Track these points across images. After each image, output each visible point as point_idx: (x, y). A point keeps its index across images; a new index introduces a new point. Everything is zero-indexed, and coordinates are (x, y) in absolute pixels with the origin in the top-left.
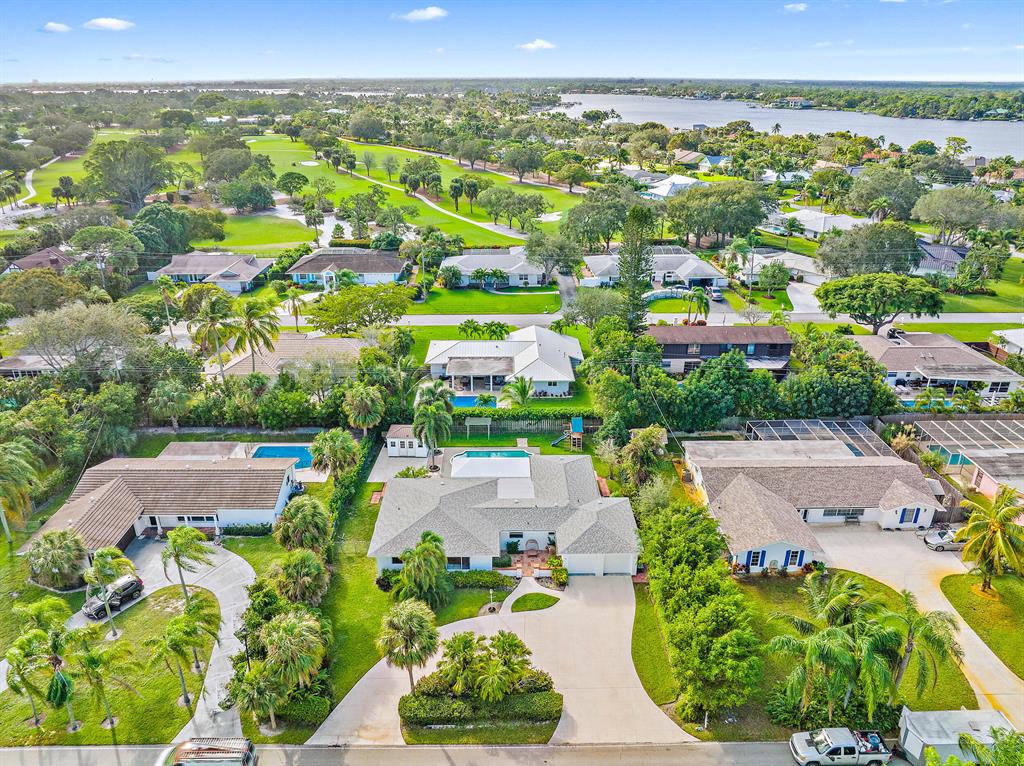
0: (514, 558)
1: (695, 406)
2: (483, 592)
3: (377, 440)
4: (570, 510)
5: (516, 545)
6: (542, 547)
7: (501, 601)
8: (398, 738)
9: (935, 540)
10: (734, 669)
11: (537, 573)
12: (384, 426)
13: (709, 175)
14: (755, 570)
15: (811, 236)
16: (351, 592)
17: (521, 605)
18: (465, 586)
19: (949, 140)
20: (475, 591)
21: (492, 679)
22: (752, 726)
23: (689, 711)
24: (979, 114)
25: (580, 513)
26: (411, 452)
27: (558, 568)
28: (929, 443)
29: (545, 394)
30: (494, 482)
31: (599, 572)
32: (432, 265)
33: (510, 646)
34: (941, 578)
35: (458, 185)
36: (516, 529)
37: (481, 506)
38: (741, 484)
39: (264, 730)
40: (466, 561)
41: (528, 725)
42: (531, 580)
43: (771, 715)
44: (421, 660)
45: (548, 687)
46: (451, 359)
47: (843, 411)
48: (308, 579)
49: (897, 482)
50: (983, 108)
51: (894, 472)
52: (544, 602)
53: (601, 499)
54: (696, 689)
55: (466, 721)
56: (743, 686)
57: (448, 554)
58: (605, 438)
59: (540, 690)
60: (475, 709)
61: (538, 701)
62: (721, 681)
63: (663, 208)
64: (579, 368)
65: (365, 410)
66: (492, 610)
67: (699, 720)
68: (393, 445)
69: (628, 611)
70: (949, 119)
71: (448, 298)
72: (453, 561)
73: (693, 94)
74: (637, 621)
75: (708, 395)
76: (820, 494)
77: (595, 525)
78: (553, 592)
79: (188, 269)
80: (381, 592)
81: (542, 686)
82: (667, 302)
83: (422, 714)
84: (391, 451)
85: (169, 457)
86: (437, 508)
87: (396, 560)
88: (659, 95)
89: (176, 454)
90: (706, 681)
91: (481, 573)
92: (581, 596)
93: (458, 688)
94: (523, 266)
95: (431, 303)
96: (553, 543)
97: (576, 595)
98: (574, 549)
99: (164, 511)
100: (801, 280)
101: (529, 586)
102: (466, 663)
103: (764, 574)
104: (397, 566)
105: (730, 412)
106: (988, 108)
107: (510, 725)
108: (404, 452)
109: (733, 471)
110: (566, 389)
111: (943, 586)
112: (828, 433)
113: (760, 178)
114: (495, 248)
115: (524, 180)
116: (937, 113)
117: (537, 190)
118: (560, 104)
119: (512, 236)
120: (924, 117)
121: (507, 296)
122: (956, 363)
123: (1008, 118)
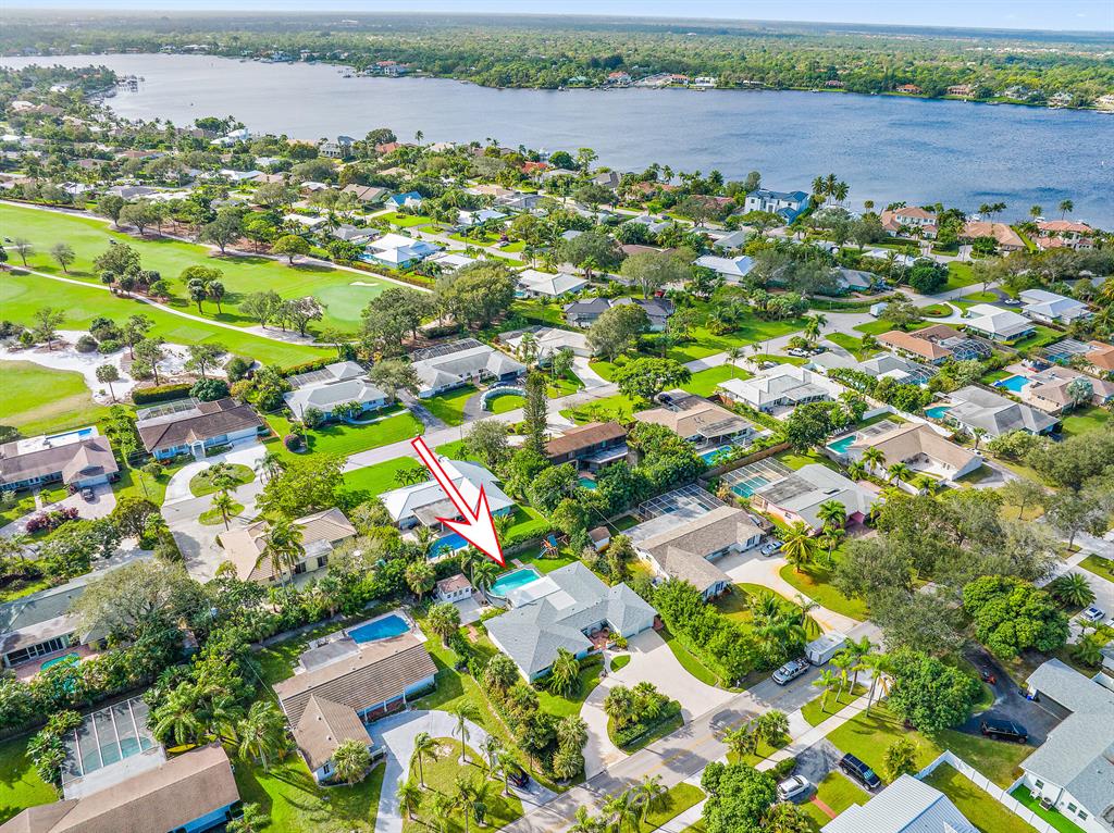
2: (592, 669)
4: (605, 603)
5: (587, 634)
7: (604, 669)
8: (623, 755)
9: (767, 551)
11: (609, 646)
12: (435, 584)
13: (402, 217)
17: (615, 668)
18: (581, 670)
19: (580, 150)
21: (653, 706)
22: (753, 677)
23: (726, 683)
24: (564, 82)
27: (618, 639)
30: (545, 601)
31: (636, 632)
33: (648, 688)
34: (778, 571)
35: (201, 288)
37: (558, 620)
38: (672, 552)
41: (670, 721)
42: (608, 652)
43: (756, 669)
46: (414, 509)
49: (739, 524)
50: (566, 75)
51: (735, 518)
52: (625, 660)
55: (647, 732)
58: (582, 547)
60: (648, 724)
61: (672, 708)
66: (604, 676)
67: (733, 685)
70: (541, 88)
71: (326, 440)
73: (268, 56)
77: (626, 608)
78: (623, 653)
79: (27, 472)
81: (667, 700)
82: (499, 400)
83: (629, 739)
85: (319, 668)
86: (541, 632)
88: (226, 55)
89: (316, 662)
92: (638, 649)
93: (635, 719)
94: (367, 391)
95: (314, 449)
96: (607, 625)
97: (636, 650)
99: (369, 704)
100: (575, 354)
101: (610, 655)
104: (540, 673)
105: (629, 501)
107: (663, 725)
109: (664, 546)
110: (510, 510)
111: (782, 576)
112: (685, 499)
113: (456, 220)
114: (310, 369)
115: (226, 249)
116: (528, 81)
117: (252, 262)
118: (118, 82)
119: (298, 343)
120: (519, 87)
121: (372, 424)
122: (716, 421)
123: (588, 85)
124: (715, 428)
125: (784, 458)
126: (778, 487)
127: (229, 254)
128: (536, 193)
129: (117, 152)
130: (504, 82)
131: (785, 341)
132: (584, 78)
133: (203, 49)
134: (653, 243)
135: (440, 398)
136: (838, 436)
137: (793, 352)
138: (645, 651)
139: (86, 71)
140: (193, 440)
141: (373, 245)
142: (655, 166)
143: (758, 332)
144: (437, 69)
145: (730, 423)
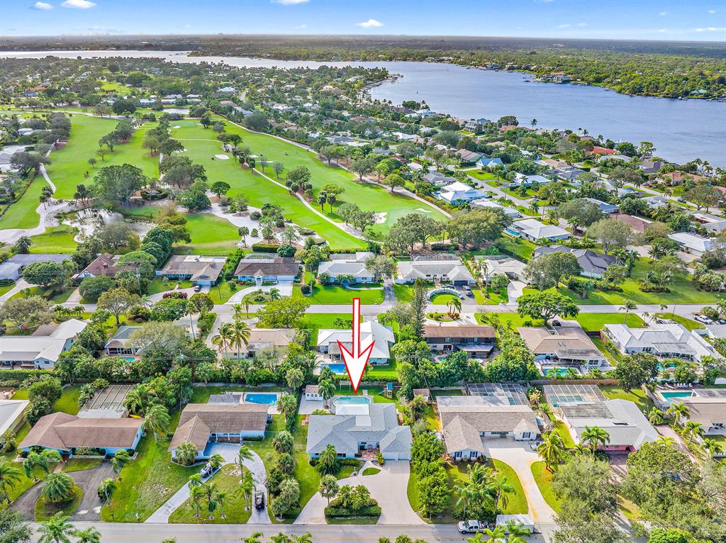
0: (363, 452)
1: (444, 377)
2: (351, 467)
3: (300, 392)
4: (386, 432)
5: (363, 446)
6: (374, 447)
7: (358, 471)
8: (324, 522)
9: (534, 446)
10: (439, 500)
11: (372, 459)
12: (304, 386)
13: (481, 173)
14: (458, 459)
15: (532, 239)
16: (300, 467)
17: (365, 473)
18: (344, 465)
19: (642, 143)
20: (348, 467)
21: (357, 502)
22: (447, 519)
23: (425, 513)
24: (686, 93)
25: (389, 434)
26: (316, 399)
27: (380, 457)
28: (552, 395)
29: (376, 363)
30: (354, 417)
31: (397, 459)
32: (314, 266)
33: (362, 490)
34: (532, 463)
35: (324, 196)
36: (363, 440)
37: (350, 430)
38: (457, 420)
39: (277, 519)
40: (344, 455)
41: (369, 518)
42: (370, 462)
43: (454, 515)
44: (333, 495)
45: (376, 505)
46: (330, 343)
47: (512, 379)
48: (289, 465)
49: (523, 420)
50: (689, 89)
51: (523, 415)
52: (374, 472)
53: (398, 427)
54: (427, 507)
55: (348, 516)
56: (442, 506)
57: (338, 452)
58: (402, 396)
59: (373, 506)
60: (351, 512)
61: (373, 510)
62: (434, 504)
63: (444, 226)
64: (392, 349)
65: (296, 381)
66: (355, 475)
67: (428, 517)
68: (308, 395)
69: (407, 476)
70: (664, 97)
71: (323, 293)
72: (340, 455)
73: (485, 66)
74: (410, 480)
75: (449, 372)
76: (490, 425)
77: (395, 441)
78: (378, 467)
79: (179, 270)
80: (311, 467)
81: (373, 504)
82: (441, 296)
83: (333, 514)
84: (307, 398)
85: (213, 404)
86: (332, 432)
87: (317, 454)
88: (461, 64)
89: (215, 401)
90: (430, 504)
91: (350, 459)
92: (389, 469)
93: (345, 504)
94: (364, 271)
95: (315, 296)
96: (378, 446)
97: (387, 469)
98: (386, 450)
99: (219, 431)
100: (517, 279)
101: (369, 465)
102: (347, 496)
103: (462, 460)
104: (317, 456)
105: (460, 379)
106: (693, 88)
107: (363, 518)
108: (313, 398)
109: (454, 414)
110: (386, 361)
111: (532, 466)
112: (502, 391)
113: (512, 180)
114: (348, 252)
115: (363, 178)
116: (656, 92)
117: (372, 188)
118: (387, 77)
119: (357, 237)
120: (647, 95)
121: (356, 291)
122: (575, 348)
123: (706, 97)
124: (571, 352)
125: (613, 390)
126: (580, 407)
127: (364, 181)
128: (588, 170)
129: (352, 117)
130: (637, 91)
131: (698, 308)
132: (704, 91)
133: (450, 60)
134: (649, 217)
135: (407, 286)
136: (679, 388)
137: (698, 318)
138: (392, 472)
139: (373, 71)
140: (258, 275)
141: (445, 188)
142: (698, 161)
143: (682, 296)
144: (591, 79)
145: (587, 352)
